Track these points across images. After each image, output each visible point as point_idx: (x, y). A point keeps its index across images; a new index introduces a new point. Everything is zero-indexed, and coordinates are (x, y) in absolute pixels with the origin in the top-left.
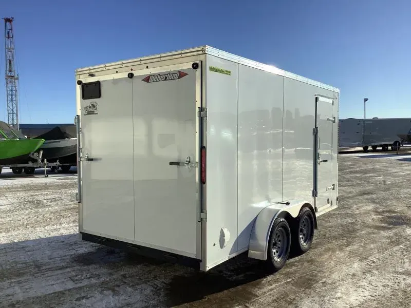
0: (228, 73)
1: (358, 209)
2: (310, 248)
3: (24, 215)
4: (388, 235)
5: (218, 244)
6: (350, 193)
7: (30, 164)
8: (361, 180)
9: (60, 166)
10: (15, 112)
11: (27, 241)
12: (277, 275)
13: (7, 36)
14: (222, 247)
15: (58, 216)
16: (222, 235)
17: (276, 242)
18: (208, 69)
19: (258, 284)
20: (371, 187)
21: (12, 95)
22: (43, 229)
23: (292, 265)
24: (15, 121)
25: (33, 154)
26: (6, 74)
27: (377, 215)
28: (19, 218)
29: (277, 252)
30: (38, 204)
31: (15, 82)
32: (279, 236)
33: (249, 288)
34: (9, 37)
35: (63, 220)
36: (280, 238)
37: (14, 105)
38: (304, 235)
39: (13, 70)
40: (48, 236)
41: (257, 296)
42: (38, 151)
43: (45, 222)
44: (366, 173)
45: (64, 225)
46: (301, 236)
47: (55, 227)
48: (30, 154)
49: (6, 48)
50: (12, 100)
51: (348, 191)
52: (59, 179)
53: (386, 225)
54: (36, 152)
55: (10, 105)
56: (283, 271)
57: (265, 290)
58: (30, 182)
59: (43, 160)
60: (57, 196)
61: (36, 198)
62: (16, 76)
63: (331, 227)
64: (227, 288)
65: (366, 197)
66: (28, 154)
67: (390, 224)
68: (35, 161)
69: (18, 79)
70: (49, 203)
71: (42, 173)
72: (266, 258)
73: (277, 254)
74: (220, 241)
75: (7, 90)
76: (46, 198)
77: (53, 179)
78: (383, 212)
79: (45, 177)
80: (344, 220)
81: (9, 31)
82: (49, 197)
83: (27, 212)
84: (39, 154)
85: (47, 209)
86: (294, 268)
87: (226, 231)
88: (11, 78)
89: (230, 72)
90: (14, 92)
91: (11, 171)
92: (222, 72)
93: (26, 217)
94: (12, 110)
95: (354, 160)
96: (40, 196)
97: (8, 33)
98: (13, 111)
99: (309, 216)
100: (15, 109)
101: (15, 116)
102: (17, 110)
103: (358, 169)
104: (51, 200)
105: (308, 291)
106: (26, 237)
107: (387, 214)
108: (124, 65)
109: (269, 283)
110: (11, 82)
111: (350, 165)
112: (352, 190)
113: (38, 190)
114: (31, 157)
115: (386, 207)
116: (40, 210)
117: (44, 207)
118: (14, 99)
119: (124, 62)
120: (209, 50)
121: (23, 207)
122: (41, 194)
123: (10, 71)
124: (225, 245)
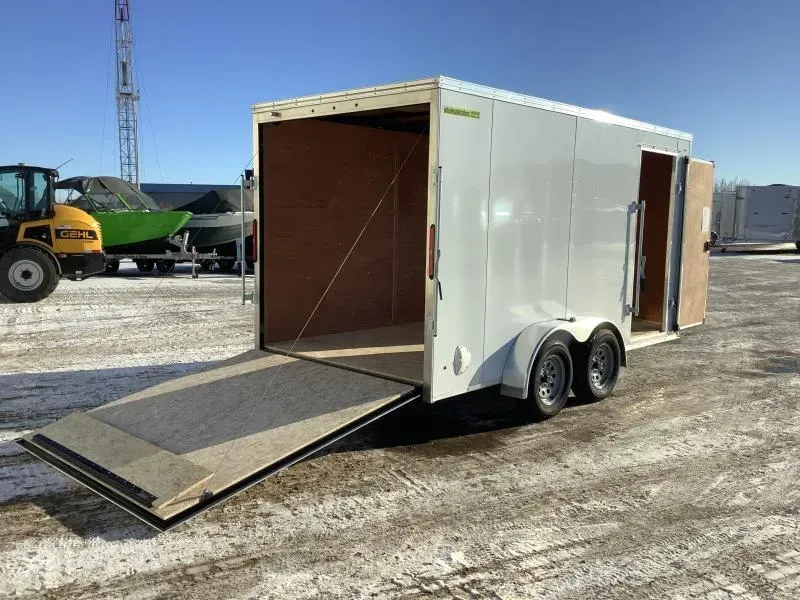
0: (476, 115)
1: (724, 346)
2: (610, 395)
3: (168, 331)
4: (754, 385)
5: (451, 368)
6: (725, 321)
7: (169, 255)
8: (757, 302)
9: (216, 261)
10: (133, 160)
11: (176, 364)
12: (545, 424)
13: (118, 17)
14: (457, 374)
15: (221, 335)
16: (458, 355)
17: (546, 376)
18: (443, 110)
19: (512, 432)
20: (771, 314)
21: (127, 128)
22: (198, 351)
23: (575, 413)
24: (134, 178)
25: (173, 237)
26: (117, 89)
27: (754, 357)
28: (161, 335)
29: (548, 391)
30: (187, 317)
31: (133, 105)
32: (552, 368)
33: (497, 436)
34: (122, 19)
35: (229, 341)
36: (555, 372)
37: (132, 149)
38: (601, 374)
39: (129, 82)
40: (207, 360)
41: (505, 445)
42: (181, 232)
43: (200, 342)
44: (776, 291)
45: (229, 347)
46: (595, 375)
47: (217, 348)
48: (167, 236)
49: (117, 41)
50: (128, 139)
51: (723, 319)
52: (217, 282)
53: (760, 371)
54: (177, 234)
55: (125, 147)
56: (555, 420)
57: (520, 439)
58: (169, 285)
59: (189, 250)
60: (215, 307)
61: (182, 309)
62: (135, 94)
63: (662, 369)
64: (464, 434)
65: (750, 328)
66: (166, 237)
67: (767, 369)
68: (176, 249)
69: (137, 98)
70: (203, 317)
71: (187, 271)
72: (525, 396)
73: (547, 395)
74: (454, 363)
75: (119, 121)
76: (198, 309)
77: (206, 281)
78: (768, 352)
79: (194, 277)
80: (690, 361)
81: (121, 7)
82: (203, 308)
83: (171, 327)
84: (183, 237)
85: (201, 325)
86: (574, 418)
87: (463, 350)
88: (126, 97)
89: (478, 114)
90: (131, 123)
91: (134, 266)
92: (465, 113)
93: (170, 335)
94: (129, 157)
95: (765, 267)
96: (188, 306)
97: (122, 11)
98: (130, 160)
99: (610, 343)
100: (133, 155)
101: (133, 168)
102: (136, 158)
103: (764, 283)
104: (207, 313)
105: (583, 444)
106: (175, 360)
107: (775, 356)
108: (323, 101)
109: (529, 432)
110: (126, 104)
111: (754, 275)
112: (731, 316)
113: (183, 297)
114: (171, 242)
115: (778, 345)
116: (191, 326)
117: (197, 321)
118: (132, 137)
119: (323, 96)
120: (445, 82)
121: (163, 320)
122: (191, 304)
123: (125, 84)
124: (462, 370)
